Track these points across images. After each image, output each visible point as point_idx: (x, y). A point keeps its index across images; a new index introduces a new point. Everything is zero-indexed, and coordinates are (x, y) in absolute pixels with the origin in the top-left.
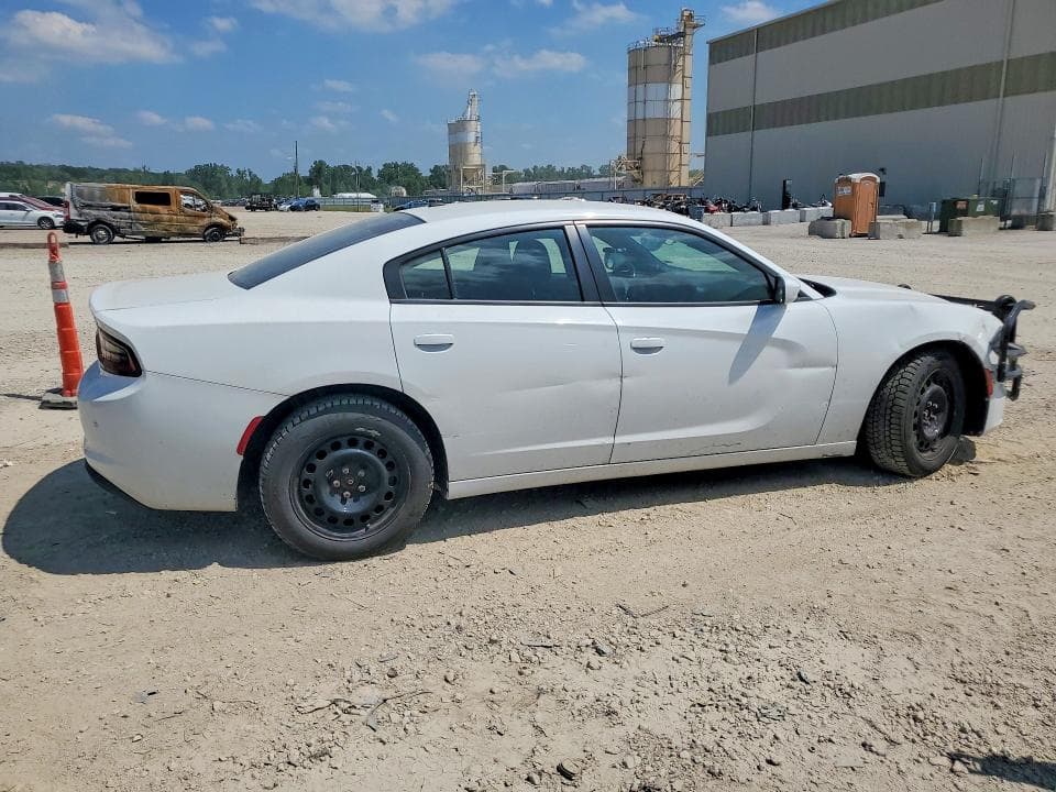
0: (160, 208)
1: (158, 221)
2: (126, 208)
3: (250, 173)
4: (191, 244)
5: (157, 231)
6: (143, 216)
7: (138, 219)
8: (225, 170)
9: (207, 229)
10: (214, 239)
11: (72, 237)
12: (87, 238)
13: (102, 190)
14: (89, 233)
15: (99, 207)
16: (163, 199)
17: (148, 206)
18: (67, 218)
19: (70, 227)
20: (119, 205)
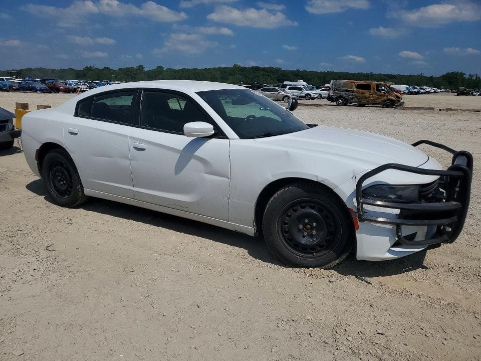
0: (366, 91)
1: (364, 97)
2: (351, 91)
3: (477, 76)
4: (377, 108)
5: (364, 101)
6: (358, 94)
7: (355, 96)
8: (462, 74)
9: (385, 102)
10: (387, 106)
11: (329, 102)
12: (334, 103)
13: (344, 83)
14: (336, 101)
15: (340, 90)
16: (368, 87)
17: (361, 90)
18: (329, 94)
19: (330, 98)
20: (349, 89)
